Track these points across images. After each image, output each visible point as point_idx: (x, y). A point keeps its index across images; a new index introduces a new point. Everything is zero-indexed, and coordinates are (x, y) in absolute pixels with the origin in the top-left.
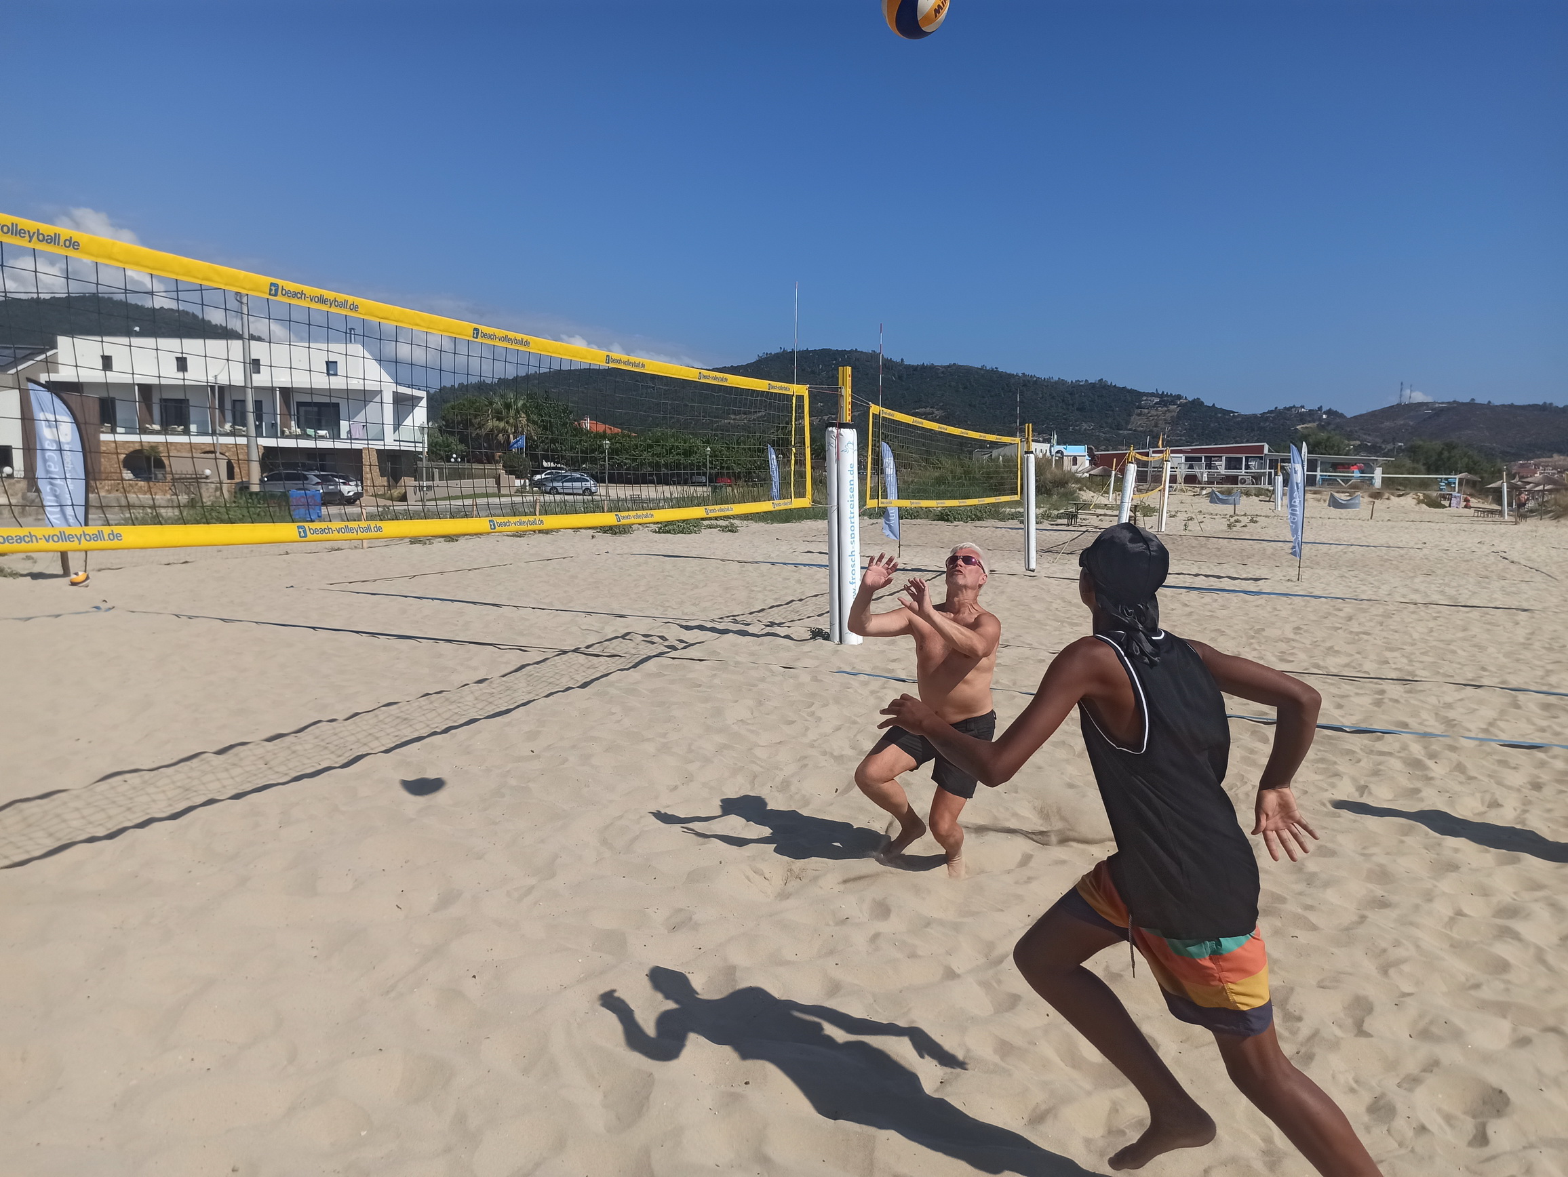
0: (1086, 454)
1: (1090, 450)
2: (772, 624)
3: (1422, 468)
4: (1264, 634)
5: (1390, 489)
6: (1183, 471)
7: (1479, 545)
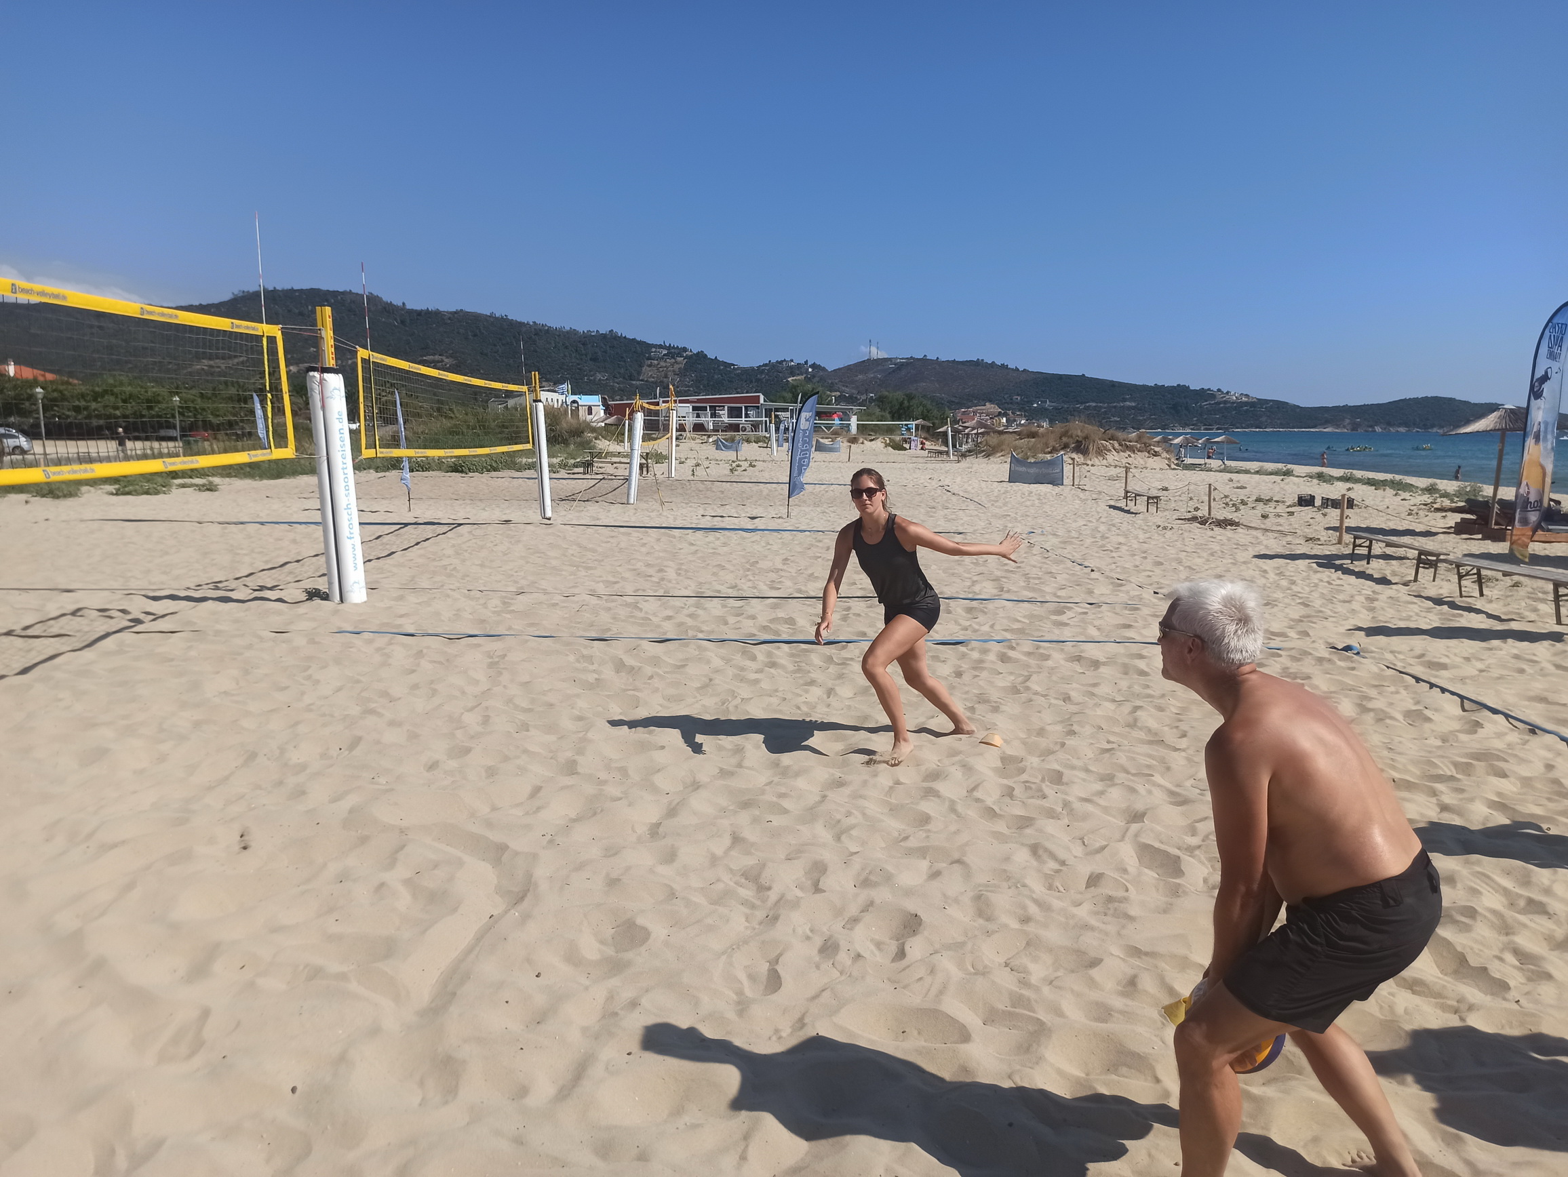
0: (600, 403)
1: (603, 399)
2: (262, 588)
3: (888, 416)
4: (758, 566)
5: (863, 434)
6: (691, 420)
7: (929, 481)
